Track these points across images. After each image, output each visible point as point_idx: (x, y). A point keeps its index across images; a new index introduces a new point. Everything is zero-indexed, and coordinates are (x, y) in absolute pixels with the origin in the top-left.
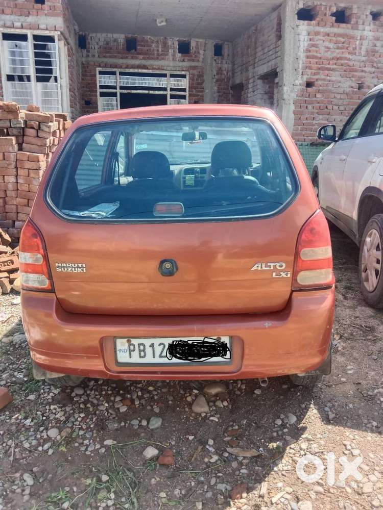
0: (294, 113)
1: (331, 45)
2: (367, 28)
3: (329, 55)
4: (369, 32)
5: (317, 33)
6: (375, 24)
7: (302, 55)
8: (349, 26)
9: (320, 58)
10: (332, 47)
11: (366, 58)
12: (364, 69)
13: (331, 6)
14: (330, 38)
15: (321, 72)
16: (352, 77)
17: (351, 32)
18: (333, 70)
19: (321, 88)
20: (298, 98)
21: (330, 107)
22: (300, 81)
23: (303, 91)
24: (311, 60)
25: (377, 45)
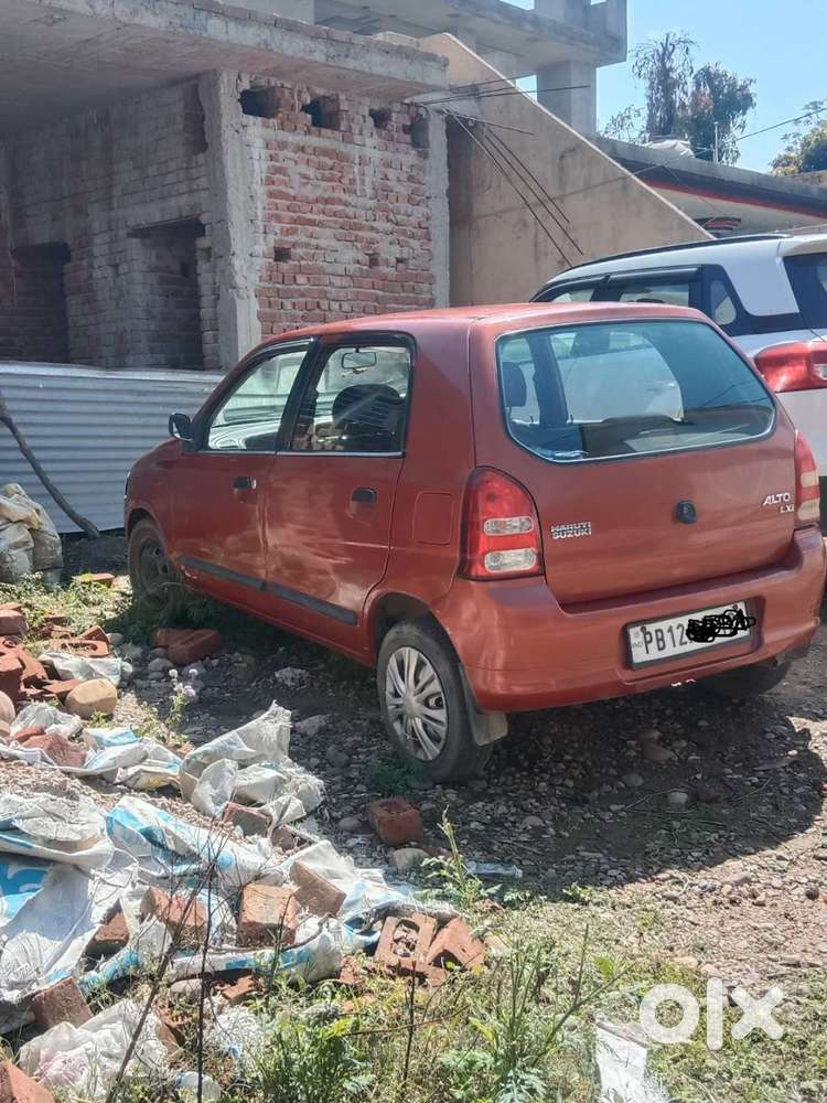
0: (260, 316)
1: (311, 172)
2: (369, 142)
3: (309, 192)
4: (372, 150)
5: (282, 145)
6: (380, 136)
7: (260, 190)
8: (338, 134)
9: (294, 198)
10: (312, 177)
11: (375, 201)
12: (375, 224)
13: (300, 92)
14: (308, 157)
15: (300, 227)
16: (356, 241)
17: (342, 148)
18: (320, 224)
19: (303, 263)
20: (262, 284)
21: (325, 305)
22: (263, 247)
23: (270, 269)
24: (277, 201)
25: (389, 177)
